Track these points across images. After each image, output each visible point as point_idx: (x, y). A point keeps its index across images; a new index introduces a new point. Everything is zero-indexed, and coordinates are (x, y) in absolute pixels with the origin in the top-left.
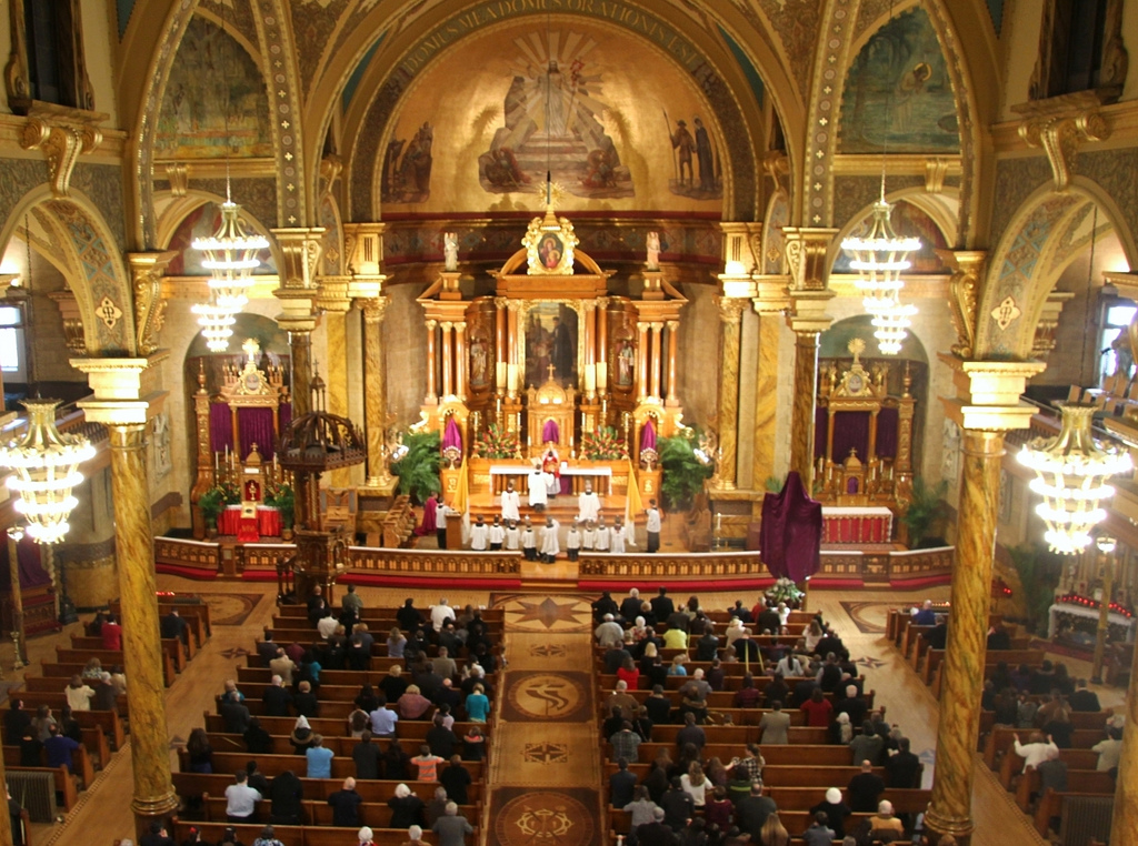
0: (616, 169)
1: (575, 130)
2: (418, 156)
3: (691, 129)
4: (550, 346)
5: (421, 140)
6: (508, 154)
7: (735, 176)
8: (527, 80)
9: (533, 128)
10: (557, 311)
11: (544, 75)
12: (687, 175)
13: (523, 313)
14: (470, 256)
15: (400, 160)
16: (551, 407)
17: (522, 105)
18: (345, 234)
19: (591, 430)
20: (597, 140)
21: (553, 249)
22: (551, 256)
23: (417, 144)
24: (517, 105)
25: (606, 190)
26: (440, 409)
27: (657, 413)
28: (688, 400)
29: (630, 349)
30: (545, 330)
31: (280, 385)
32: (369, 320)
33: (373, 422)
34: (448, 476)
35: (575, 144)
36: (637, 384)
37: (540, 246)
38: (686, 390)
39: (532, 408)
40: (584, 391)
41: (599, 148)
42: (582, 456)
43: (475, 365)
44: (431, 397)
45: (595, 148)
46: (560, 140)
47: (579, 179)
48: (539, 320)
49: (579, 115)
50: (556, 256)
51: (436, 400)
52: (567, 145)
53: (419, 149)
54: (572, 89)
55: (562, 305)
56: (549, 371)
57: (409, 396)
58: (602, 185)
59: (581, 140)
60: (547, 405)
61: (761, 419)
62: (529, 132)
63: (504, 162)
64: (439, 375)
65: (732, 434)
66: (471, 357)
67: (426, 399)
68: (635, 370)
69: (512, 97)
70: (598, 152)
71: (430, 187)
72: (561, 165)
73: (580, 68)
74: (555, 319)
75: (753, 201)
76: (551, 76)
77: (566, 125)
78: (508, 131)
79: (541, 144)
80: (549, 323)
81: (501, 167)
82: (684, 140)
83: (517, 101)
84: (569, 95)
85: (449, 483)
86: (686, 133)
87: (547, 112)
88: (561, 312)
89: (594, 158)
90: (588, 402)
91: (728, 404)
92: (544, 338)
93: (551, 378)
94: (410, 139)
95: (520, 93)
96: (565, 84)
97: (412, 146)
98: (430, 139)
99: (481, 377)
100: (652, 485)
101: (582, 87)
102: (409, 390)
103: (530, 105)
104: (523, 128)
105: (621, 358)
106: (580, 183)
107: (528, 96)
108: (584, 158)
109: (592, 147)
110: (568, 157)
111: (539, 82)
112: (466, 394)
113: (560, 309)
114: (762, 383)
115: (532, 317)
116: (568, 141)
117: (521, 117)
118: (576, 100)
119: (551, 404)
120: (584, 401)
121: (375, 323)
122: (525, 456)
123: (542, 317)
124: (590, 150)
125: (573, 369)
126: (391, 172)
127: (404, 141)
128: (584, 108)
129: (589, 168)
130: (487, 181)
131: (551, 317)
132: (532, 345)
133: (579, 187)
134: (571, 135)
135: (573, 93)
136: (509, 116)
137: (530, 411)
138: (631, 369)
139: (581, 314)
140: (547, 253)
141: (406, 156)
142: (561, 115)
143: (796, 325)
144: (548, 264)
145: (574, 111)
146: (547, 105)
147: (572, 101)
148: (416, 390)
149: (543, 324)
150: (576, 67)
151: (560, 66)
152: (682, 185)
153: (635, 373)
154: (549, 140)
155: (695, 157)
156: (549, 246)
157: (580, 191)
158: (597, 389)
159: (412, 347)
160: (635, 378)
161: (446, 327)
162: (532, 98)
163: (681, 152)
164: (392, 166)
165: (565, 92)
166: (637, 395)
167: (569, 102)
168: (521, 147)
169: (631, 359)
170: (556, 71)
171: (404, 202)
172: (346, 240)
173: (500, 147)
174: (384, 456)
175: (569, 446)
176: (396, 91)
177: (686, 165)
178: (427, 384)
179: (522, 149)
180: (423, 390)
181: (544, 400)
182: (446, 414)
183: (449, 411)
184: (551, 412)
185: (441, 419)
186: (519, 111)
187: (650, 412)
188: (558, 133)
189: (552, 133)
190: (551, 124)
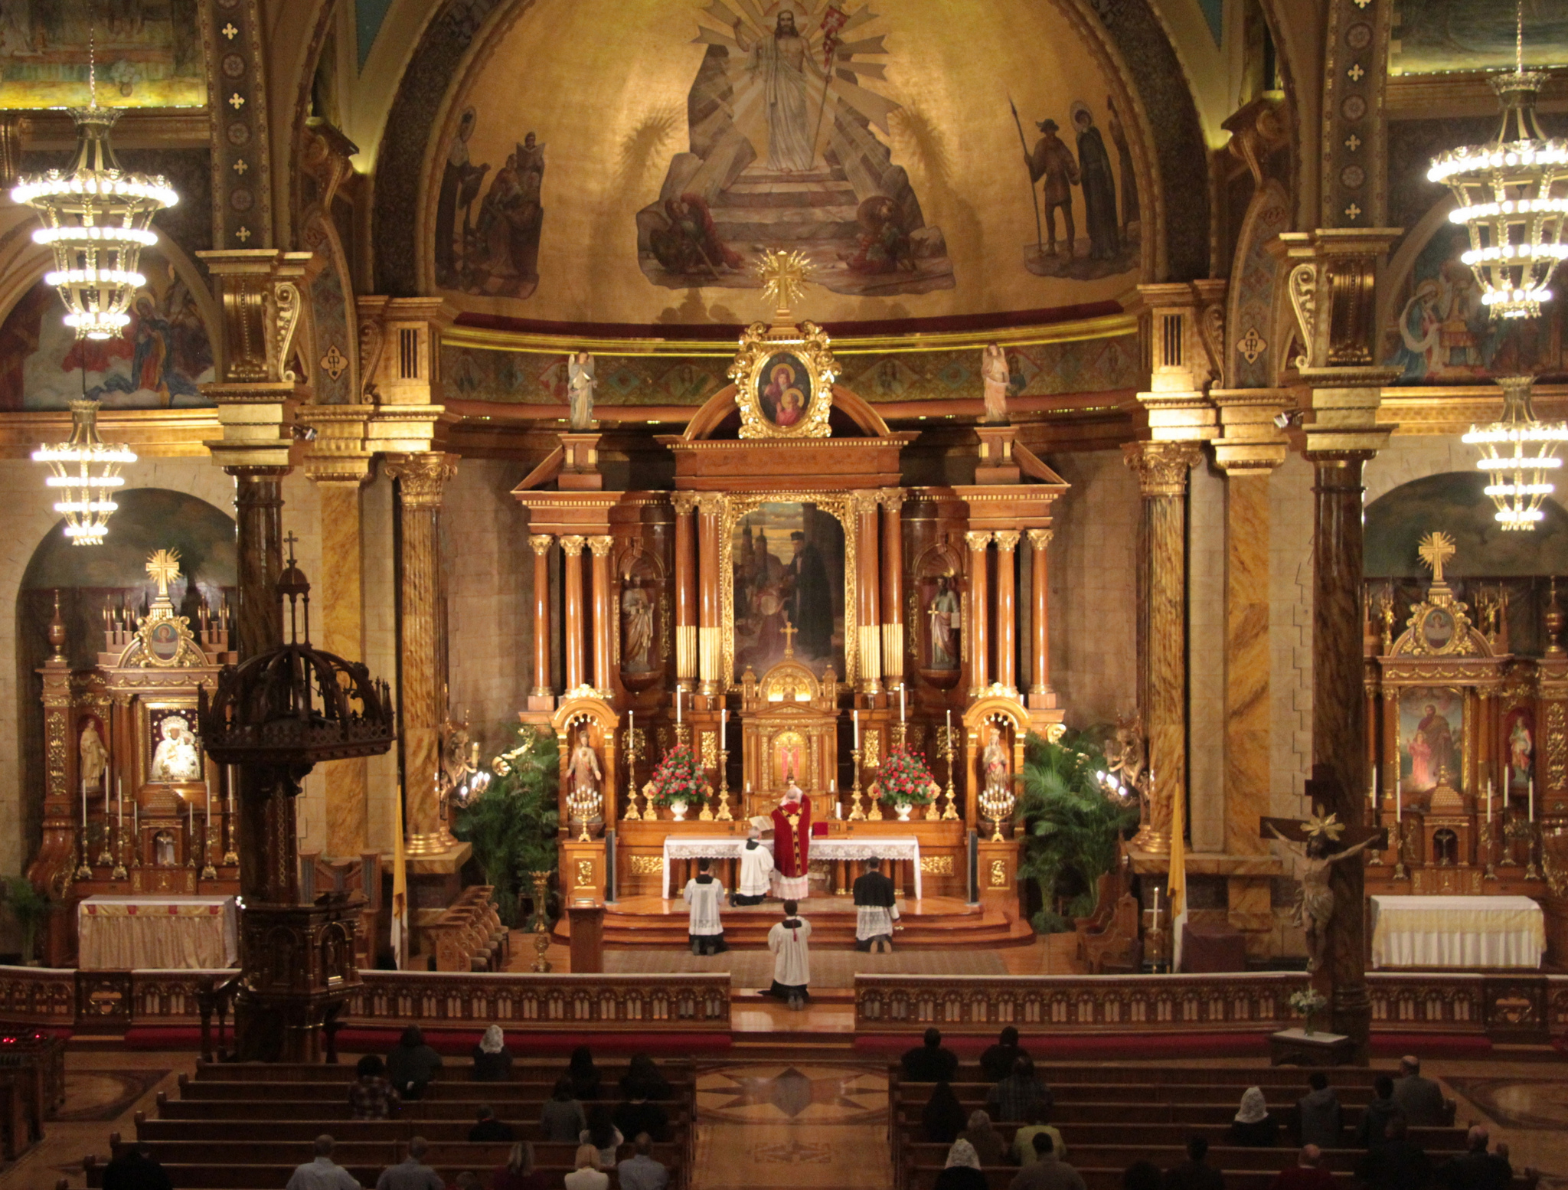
0: (916, 234)
1: (832, 158)
2: (515, 203)
3: (1068, 136)
4: (784, 593)
5: (521, 168)
6: (697, 207)
7: (1165, 189)
8: (734, 52)
9: (746, 155)
10: (800, 519)
11: (768, 41)
12: (1061, 233)
13: (729, 524)
15: (477, 206)
16: (789, 710)
17: (724, 106)
18: (360, 318)
19: (873, 763)
20: (877, 177)
21: (790, 386)
22: (786, 400)
23: (512, 176)
24: (714, 107)
25: (894, 279)
26: (557, 716)
27: (1012, 718)
28: (1074, 696)
29: (950, 594)
31: (222, 648)
32: (409, 500)
33: (415, 717)
34: (576, 855)
35: (831, 185)
36: (969, 665)
37: (765, 374)
38: (1071, 677)
39: (752, 715)
40: (860, 681)
41: (880, 193)
42: (856, 812)
43: (632, 633)
44: (541, 696)
45: (873, 193)
46: (803, 179)
47: (841, 258)
48: (763, 540)
49: (839, 125)
50: (795, 400)
51: (550, 701)
52: (815, 188)
53: (517, 188)
54: (824, 70)
55: (810, 507)
57: (495, 694)
58: (888, 268)
59: (845, 179)
60: (780, 705)
61: (1237, 698)
62: (739, 163)
63: (689, 225)
64: (556, 654)
65: (1175, 731)
66: (624, 616)
67: (532, 701)
68: (964, 635)
69: (703, 87)
70: (880, 201)
71: (539, 270)
72: (804, 231)
73: (841, 24)
74: (796, 536)
75: (1204, 239)
76: (782, 44)
77: (813, 151)
78: (697, 161)
79: (764, 188)
80: (782, 545)
81: (684, 234)
82: (1054, 163)
83: (713, 96)
84: (820, 84)
85: (578, 871)
86: (1059, 144)
87: (773, 122)
88: (806, 521)
89: (870, 214)
90: (865, 702)
91: (1164, 670)
92: (773, 574)
94: (497, 163)
95: (720, 81)
96: (811, 60)
97: (501, 178)
98: (539, 169)
99: (643, 658)
100: (1005, 868)
101: (844, 66)
102: (496, 682)
103: (739, 107)
104: (725, 154)
105: (933, 613)
106: (843, 265)
107: (736, 87)
108: (850, 213)
109: (866, 190)
110: (818, 213)
111: (758, 56)
112: (613, 686)
113: (805, 514)
114: (1236, 619)
115: (747, 532)
116: (819, 180)
117: (721, 131)
118: (833, 95)
119: (789, 702)
120: (857, 701)
121: (422, 507)
122: (737, 816)
123: (768, 533)
124: (861, 198)
125: (834, 641)
126: (458, 228)
127: (485, 168)
128: (850, 110)
129: (860, 236)
130: (654, 263)
131: (788, 532)
132: (749, 591)
133: (842, 273)
134: (823, 167)
135: (827, 79)
136: (699, 128)
137: (745, 721)
138: (955, 635)
139: (848, 524)
140: (778, 394)
141: (489, 198)
142: (803, 127)
143: (1314, 442)
144: (781, 417)
145: (830, 116)
146: (773, 105)
147: (824, 96)
148: (510, 683)
149: (771, 548)
150: (833, 21)
151: (799, 21)
152: (1052, 254)
153: (964, 643)
154: (778, 180)
155: (1077, 193)
156: (782, 379)
157: (843, 281)
158: (884, 680)
159: (500, 591)
160: (964, 654)
161: (572, 547)
162: (744, 89)
163: (1048, 186)
164: (460, 215)
165: (811, 77)
166: (968, 684)
167: (818, 99)
168: (723, 192)
169: (955, 615)
170: (793, 33)
171: (484, 293)
172: (361, 332)
173: (679, 193)
174: (440, 793)
175: (828, 794)
176: (466, 28)
177: (1058, 212)
178: (532, 672)
179: (724, 198)
180: (524, 685)
181: (775, 696)
182: (571, 725)
183: (577, 719)
184: (790, 722)
185: (562, 736)
186: (717, 118)
187: (997, 715)
188: (797, 164)
189: (785, 164)
190: (782, 145)
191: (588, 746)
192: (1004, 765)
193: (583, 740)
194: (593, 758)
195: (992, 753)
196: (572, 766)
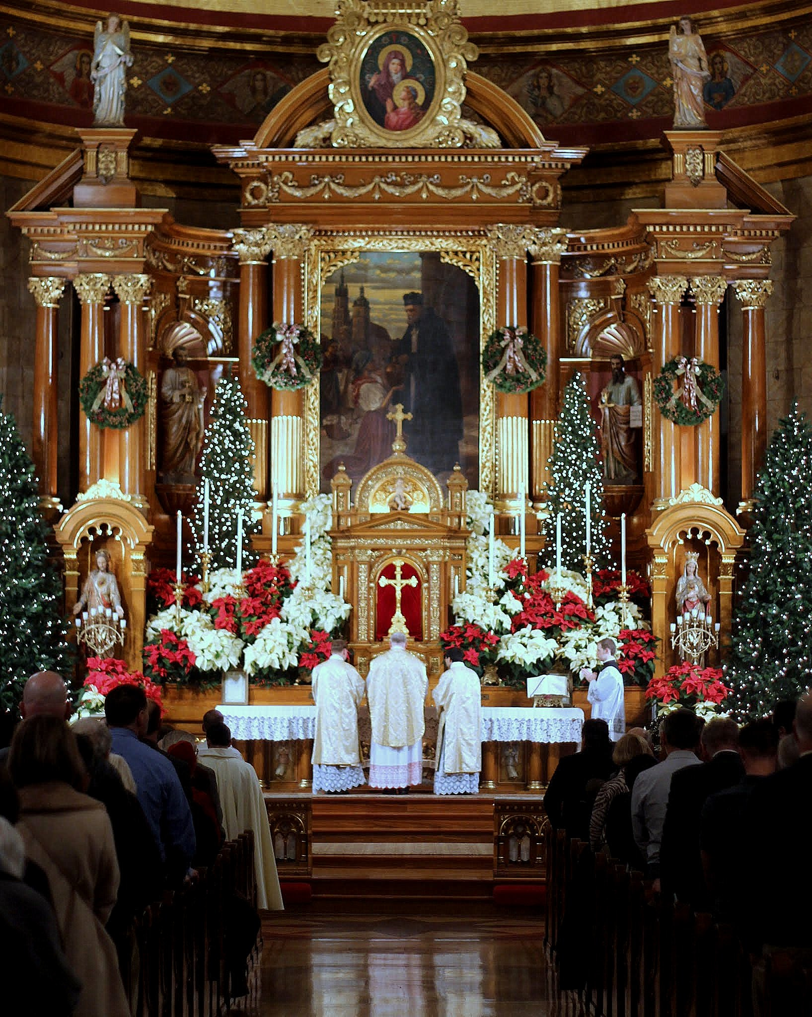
4: (393, 379)
10: (417, 275)
13: (317, 279)
14: (163, 128)
16: (399, 525)
21: (405, 76)
22: (399, 94)
27: (716, 536)
29: (629, 380)
30: (381, 332)
36: (655, 476)
39: (345, 533)
40: (500, 498)
43: (175, 429)
48: (363, 303)
55: (431, 258)
56: (393, 423)
60: (387, 518)
66: (163, 405)
74: (410, 299)
80: (390, 311)
88: (426, 279)
90: (507, 526)
92: (377, 352)
93: (398, 446)
105: (605, 407)
112: (145, 494)
113: (424, 269)
115: (342, 293)
119: (399, 513)
123: (370, 294)
132: (342, 375)
137: (335, 544)
138: (636, 438)
139: (485, 281)
140: (390, 86)
144: (393, 118)
149: (375, 315)
156: (394, 66)
158: (534, 499)
160: (648, 460)
161: (91, 292)
166: (653, 498)
169: (636, 408)
181: (379, 507)
182: (84, 540)
183: (92, 530)
184: (399, 542)
185: (71, 555)
187: (695, 531)
191: (107, 570)
192: (705, 603)
193: (101, 560)
194: (113, 587)
195: (690, 587)
196: (83, 599)
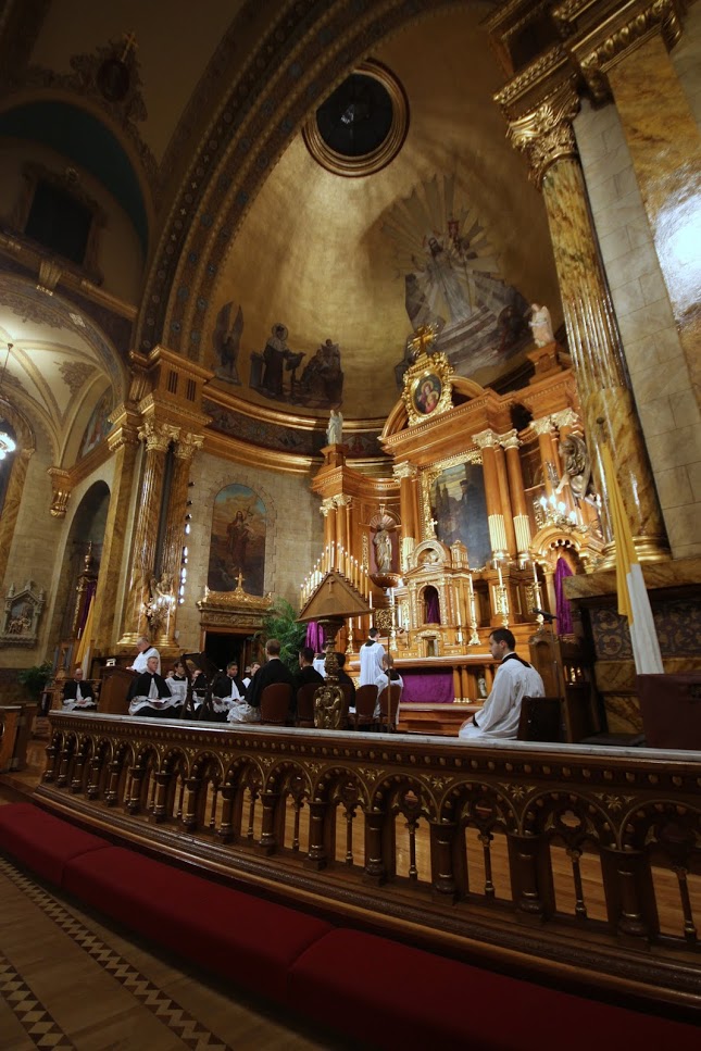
1: (480, 304)
2: (325, 371)
4: (459, 517)
9: (442, 323)
10: (464, 473)
11: (429, 260)
17: (424, 305)
21: (431, 391)
22: (429, 399)
24: (419, 307)
30: (454, 500)
35: (483, 318)
37: (418, 393)
45: (502, 309)
46: (469, 322)
47: (493, 349)
48: (446, 490)
49: (478, 285)
52: (476, 323)
54: (461, 261)
55: (468, 464)
59: (488, 310)
69: (411, 300)
70: (506, 310)
71: (343, 398)
72: (474, 347)
73: (457, 229)
74: (462, 483)
76: (438, 259)
77: (470, 305)
79: (453, 336)
80: (455, 491)
83: (417, 302)
84: (462, 270)
87: (448, 301)
88: (467, 473)
89: (503, 319)
92: (453, 508)
95: (418, 293)
96: (454, 259)
97: (315, 360)
101: (469, 251)
103: (431, 302)
106: (496, 352)
107: (426, 293)
108: (494, 326)
110: (480, 334)
111: (430, 272)
113: (466, 469)
115: (438, 489)
116: (476, 318)
117: (427, 317)
123: (448, 486)
124: (497, 314)
128: (480, 274)
129: (501, 333)
131: (459, 482)
132: (442, 521)
133: (495, 356)
134: (477, 311)
135: (465, 265)
136: (416, 320)
140: (425, 398)
142: (462, 297)
146: (446, 293)
147: (467, 275)
149: (450, 493)
150: (453, 230)
151: (439, 240)
154: (458, 328)
156: (427, 389)
157: (497, 359)
162: (430, 293)
165: (457, 269)
167: (463, 277)
170: (439, 249)
186: (422, 312)
188: (466, 316)
189: (460, 319)
190: (455, 312)
